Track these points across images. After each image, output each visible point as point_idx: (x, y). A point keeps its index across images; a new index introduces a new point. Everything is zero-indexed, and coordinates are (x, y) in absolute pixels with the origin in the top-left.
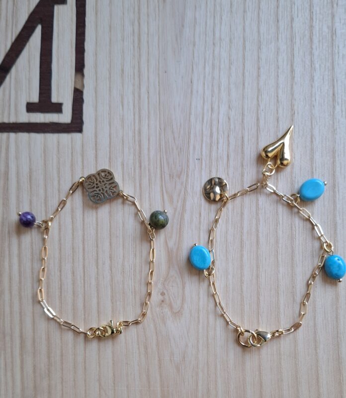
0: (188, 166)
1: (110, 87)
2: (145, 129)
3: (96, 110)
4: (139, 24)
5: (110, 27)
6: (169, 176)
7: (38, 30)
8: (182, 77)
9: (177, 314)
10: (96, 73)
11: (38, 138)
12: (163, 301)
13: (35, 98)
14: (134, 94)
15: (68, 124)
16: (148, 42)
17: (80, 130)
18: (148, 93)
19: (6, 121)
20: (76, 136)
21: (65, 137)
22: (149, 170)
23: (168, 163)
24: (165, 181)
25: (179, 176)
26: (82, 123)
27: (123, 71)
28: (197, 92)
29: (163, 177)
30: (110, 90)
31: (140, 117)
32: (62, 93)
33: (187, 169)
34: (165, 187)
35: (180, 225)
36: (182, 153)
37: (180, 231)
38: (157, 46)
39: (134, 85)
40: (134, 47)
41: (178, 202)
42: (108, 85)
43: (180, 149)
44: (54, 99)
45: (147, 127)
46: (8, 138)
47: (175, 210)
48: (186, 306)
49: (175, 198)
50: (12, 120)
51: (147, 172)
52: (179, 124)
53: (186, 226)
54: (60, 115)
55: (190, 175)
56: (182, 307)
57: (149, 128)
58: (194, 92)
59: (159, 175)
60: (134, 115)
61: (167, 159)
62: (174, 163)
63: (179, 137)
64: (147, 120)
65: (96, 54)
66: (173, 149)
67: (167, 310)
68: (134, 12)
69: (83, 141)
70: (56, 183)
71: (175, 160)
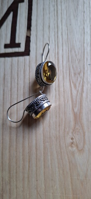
0: (84, 68)
1: (43, 34)
2: (61, 52)
3: (36, 45)
4: (57, 6)
5: (43, 9)
6: (73, 74)
8: (79, 27)
9: (81, 151)
10: (37, 28)
11: (8, 59)
12: (72, 143)
13: (8, 42)
14: (55, 36)
15: (23, 52)
16: (61, 13)
18: (62, 35)
20: (27, 57)
21: (21, 58)
22: (63, 72)
23: (73, 68)
24: (71, 76)
25: (79, 74)
26: (29, 51)
27: (49, 26)
28: (87, 32)
29: (70, 74)
30: (43, 36)
31: (58, 46)
32: (21, 38)
33: (84, 70)
34: (72, 80)
35: (81, 100)
36: (80, 62)
37: (81, 103)
38: (66, 14)
39: (55, 32)
40: (55, 16)
41: (79, 87)
42: (42, 33)
43: (80, 60)
44: (17, 41)
45: (61, 51)
47: (78, 91)
48: (86, 146)
49: (77, 85)
51: (62, 72)
52: (78, 48)
53: (84, 100)
54: (19, 48)
55: (85, 73)
56: (84, 147)
57: (62, 51)
58: (86, 33)
59: (68, 74)
60: (55, 45)
61: (72, 66)
62: (76, 67)
63: (78, 54)
64: (61, 47)
65: (37, 21)
66: (75, 61)
67: (75, 148)
68: (54, 2)
69: (30, 59)
70: (16, 80)
71: (77, 66)
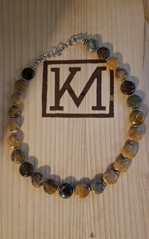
7: (96, 80)
10: (118, 95)
11: (97, 119)
13: (95, 105)
15: (108, 114)
17: (113, 117)
19: (84, 113)
20: (112, 118)
26: (113, 114)
42: (123, 100)
44: (103, 105)
46: (85, 119)
50: (87, 113)
54: (105, 111)
65: (118, 89)
69: (114, 120)
70: (104, 136)
